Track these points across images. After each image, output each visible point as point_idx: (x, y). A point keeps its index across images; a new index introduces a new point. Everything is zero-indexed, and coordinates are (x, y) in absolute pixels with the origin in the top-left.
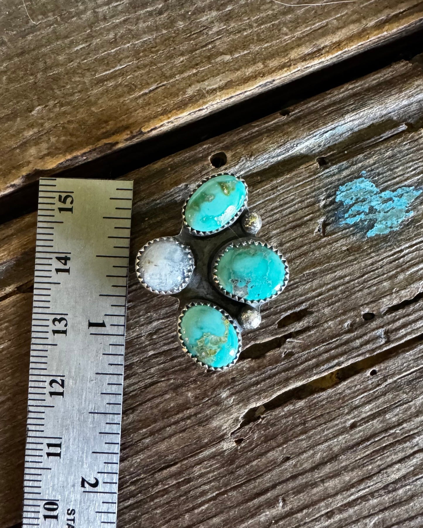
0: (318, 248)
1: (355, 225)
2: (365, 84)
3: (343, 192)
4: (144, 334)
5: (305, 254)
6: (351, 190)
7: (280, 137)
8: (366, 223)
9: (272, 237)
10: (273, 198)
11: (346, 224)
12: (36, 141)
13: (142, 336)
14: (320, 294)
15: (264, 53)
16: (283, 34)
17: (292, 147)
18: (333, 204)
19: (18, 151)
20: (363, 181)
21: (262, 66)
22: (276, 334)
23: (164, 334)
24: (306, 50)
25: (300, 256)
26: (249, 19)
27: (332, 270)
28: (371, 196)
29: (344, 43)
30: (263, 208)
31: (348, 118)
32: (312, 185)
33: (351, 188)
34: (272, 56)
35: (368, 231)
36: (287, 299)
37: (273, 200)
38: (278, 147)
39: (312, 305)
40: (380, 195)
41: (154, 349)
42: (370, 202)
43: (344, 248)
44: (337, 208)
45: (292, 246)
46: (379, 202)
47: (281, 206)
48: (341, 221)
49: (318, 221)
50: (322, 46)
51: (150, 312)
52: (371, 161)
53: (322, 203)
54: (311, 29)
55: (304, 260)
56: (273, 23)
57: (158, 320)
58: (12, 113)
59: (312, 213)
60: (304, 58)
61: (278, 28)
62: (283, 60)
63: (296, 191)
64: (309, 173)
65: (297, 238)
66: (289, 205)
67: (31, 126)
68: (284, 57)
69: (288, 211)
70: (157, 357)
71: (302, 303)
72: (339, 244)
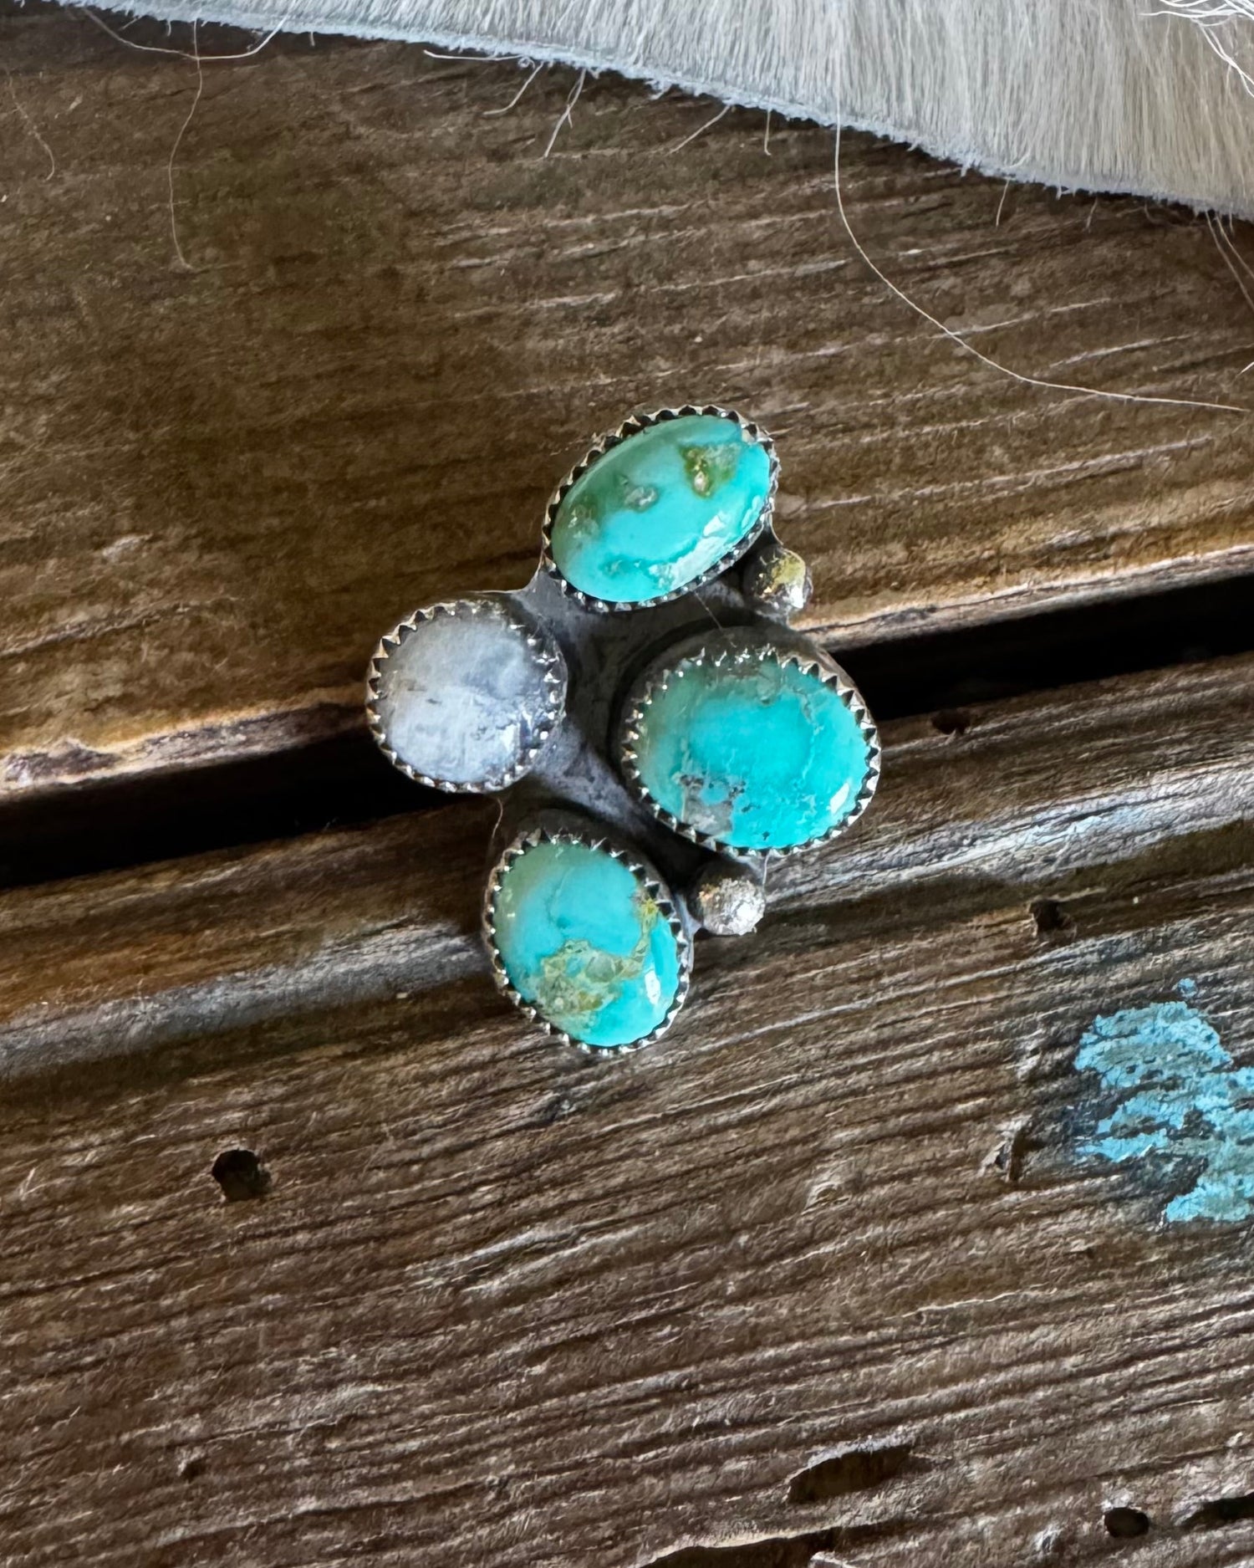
0: (988, 1226)
1: (1130, 1166)
2: (1232, 681)
3: (1104, 1038)
4: (296, 1425)
5: (936, 1238)
6: (1134, 1039)
7: (920, 802)
8: (1169, 1167)
9: (828, 1152)
10: (858, 1011)
11: (1100, 1156)
12: (93, 648)
13: (288, 1433)
14: (964, 1402)
15: (918, 514)
16: (989, 465)
17: (956, 846)
18: (1064, 1075)
19: (21, 667)
20: (1177, 1016)
21: (901, 554)
22: (781, 1524)
23: (370, 1439)
24: (1058, 532)
25: (916, 1242)
26: (885, 396)
27: (1022, 1317)
28: (1202, 1075)
29: (1182, 537)
30: (817, 1039)
31: (1162, 784)
32: (1003, 993)
33: (1134, 1032)
34: (940, 529)
35: (1170, 1199)
36: (842, 1396)
37: (857, 1019)
38: (909, 835)
39: (929, 1440)
40: (1232, 1075)
41: (320, 1493)
42: (1193, 1094)
43: (1079, 1246)
44: (1077, 1094)
45: (897, 1199)
46: (1226, 1102)
47: (883, 1044)
48: (1083, 1144)
49: (1003, 1126)
50: (1112, 529)
51: (336, 1344)
52: (1218, 949)
53: (1027, 1065)
54: (1081, 469)
55: (927, 1261)
56: (964, 424)
57: (363, 1379)
58: (34, 539)
59: (984, 1093)
60: (1047, 558)
61: (977, 444)
62: (977, 548)
63: (944, 1001)
64: (999, 947)
65: (917, 1173)
66: (909, 1048)
67: (87, 594)
68: (980, 540)
69: (902, 1068)
70: (324, 1527)
71: (890, 1422)
72: (1062, 1225)
